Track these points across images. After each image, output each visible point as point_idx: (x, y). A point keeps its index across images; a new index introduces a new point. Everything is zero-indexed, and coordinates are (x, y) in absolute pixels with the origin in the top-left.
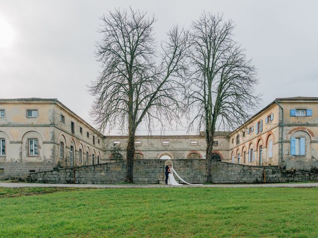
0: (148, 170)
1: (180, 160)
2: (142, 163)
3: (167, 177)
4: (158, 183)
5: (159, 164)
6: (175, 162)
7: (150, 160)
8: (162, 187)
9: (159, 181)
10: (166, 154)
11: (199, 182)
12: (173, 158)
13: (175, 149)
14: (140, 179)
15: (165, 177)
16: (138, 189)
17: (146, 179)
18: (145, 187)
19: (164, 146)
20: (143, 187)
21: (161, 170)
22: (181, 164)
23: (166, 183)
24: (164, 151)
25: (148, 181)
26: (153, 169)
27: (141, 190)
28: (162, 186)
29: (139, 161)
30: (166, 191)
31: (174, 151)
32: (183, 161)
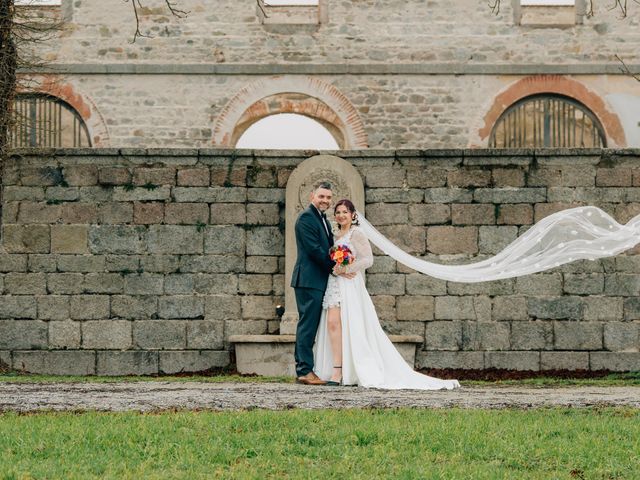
0: (134, 243)
1: (425, 155)
2: (79, 182)
3: (311, 317)
4: (225, 364)
5: (235, 194)
6: (382, 174)
7: (151, 158)
8: (270, 402)
9: (231, 349)
10: (287, 105)
11: (599, 362)
12: (354, 144)
13: (375, 54)
14: (63, 332)
15: (292, 313)
16: (50, 426)
17: (118, 335)
18: (113, 401)
19: (276, 30)
20: (91, 401)
21: (257, 244)
22: (436, 193)
23: (306, 365)
24: (273, 72)
25: (136, 352)
26: (178, 237)
27: (77, 427)
28: (268, 397)
29: (56, 167)
30: (305, 445)
31: (360, 72)
32: (450, 168)
